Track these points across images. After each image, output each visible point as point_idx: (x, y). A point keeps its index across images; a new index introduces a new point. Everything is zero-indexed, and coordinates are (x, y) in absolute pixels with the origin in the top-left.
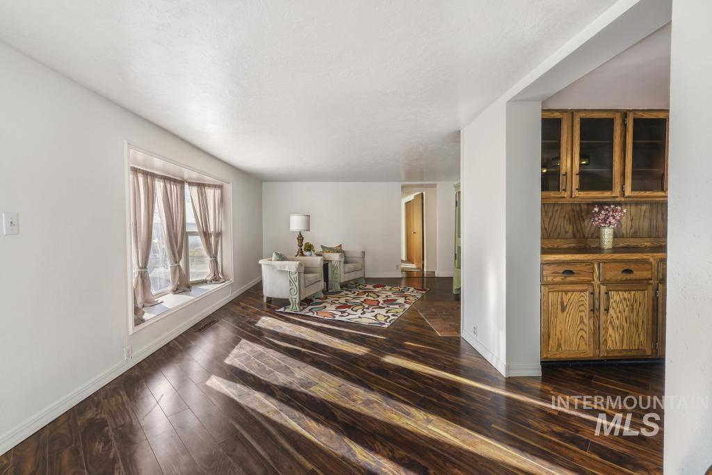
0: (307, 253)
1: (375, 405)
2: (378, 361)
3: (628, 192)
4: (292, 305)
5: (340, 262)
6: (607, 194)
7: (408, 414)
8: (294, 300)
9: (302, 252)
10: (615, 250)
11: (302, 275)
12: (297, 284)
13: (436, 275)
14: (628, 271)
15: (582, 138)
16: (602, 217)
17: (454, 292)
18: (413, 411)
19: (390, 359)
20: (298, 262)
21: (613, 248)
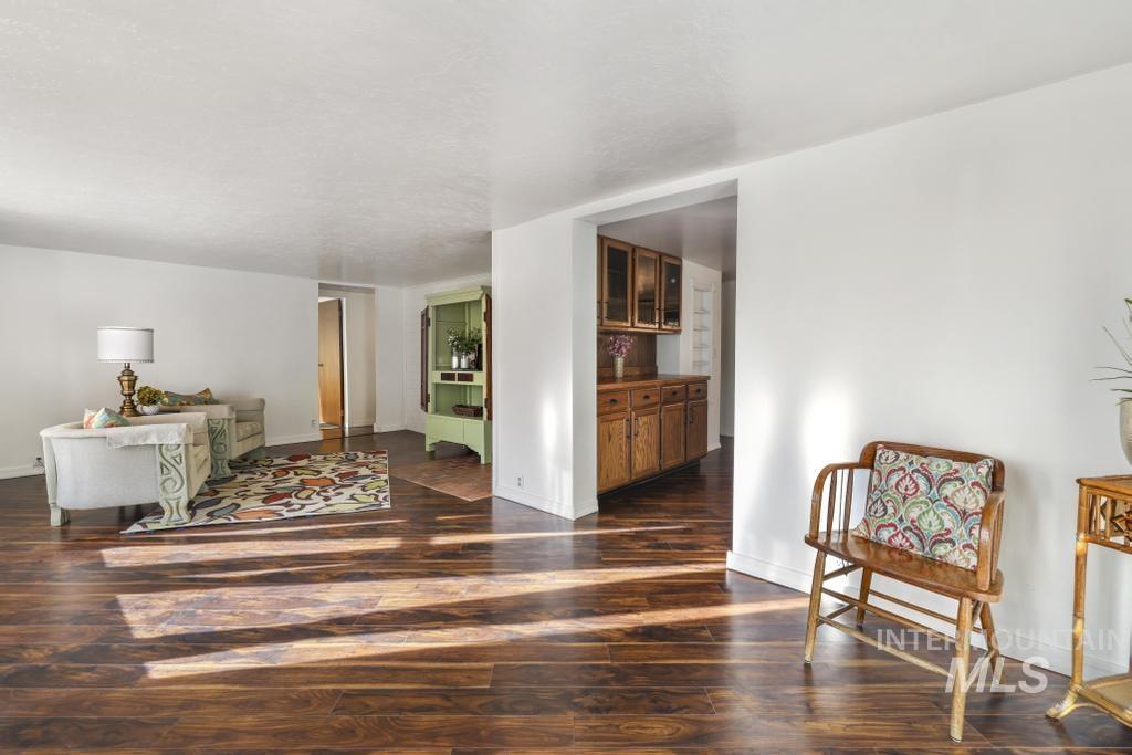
0: (147, 409)
1: (485, 587)
2: (431, 548)
3: (637, 324)
4: (167, 514)
5: (229, 420)
6: (624, 324)
7: (528, 580)
8: (173, 503)
9: (134, 407)
10: (626, 378)
11: (191, 447)
12: (182, 468)
13: (376, 430)
14: (647, 397)
15: (609, 267)
16: (617, 346)
17: (428, 449)
18: (527, 576)
19: (440, 540)
20: (184, 425)
21: (625, 376)
